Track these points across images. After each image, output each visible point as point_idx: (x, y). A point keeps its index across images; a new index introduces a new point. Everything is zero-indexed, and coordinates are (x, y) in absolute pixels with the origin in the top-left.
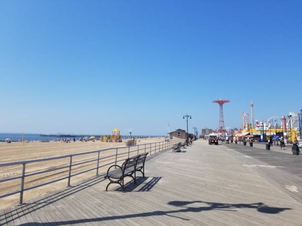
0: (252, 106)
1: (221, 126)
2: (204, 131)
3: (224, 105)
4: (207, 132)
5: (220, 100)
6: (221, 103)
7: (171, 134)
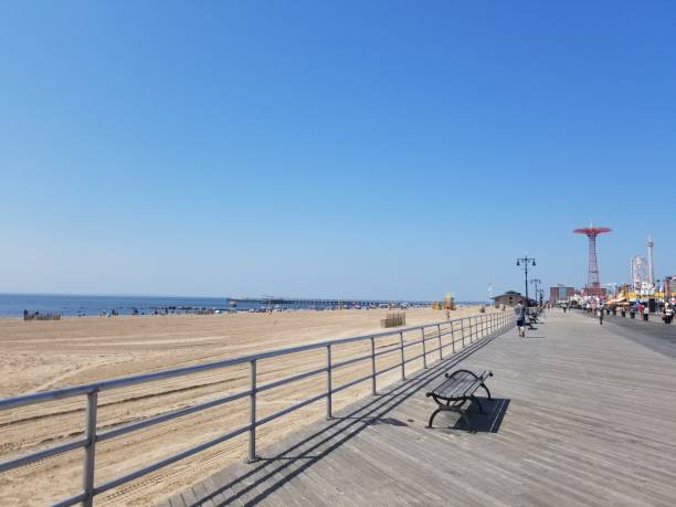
0: (651, 245)
1: (593, 281)
2: (555, 291)
3: (599, 236)
4: (563, 293)
5: (591, 226)
6: (592, 234)
7: (497, 299)
